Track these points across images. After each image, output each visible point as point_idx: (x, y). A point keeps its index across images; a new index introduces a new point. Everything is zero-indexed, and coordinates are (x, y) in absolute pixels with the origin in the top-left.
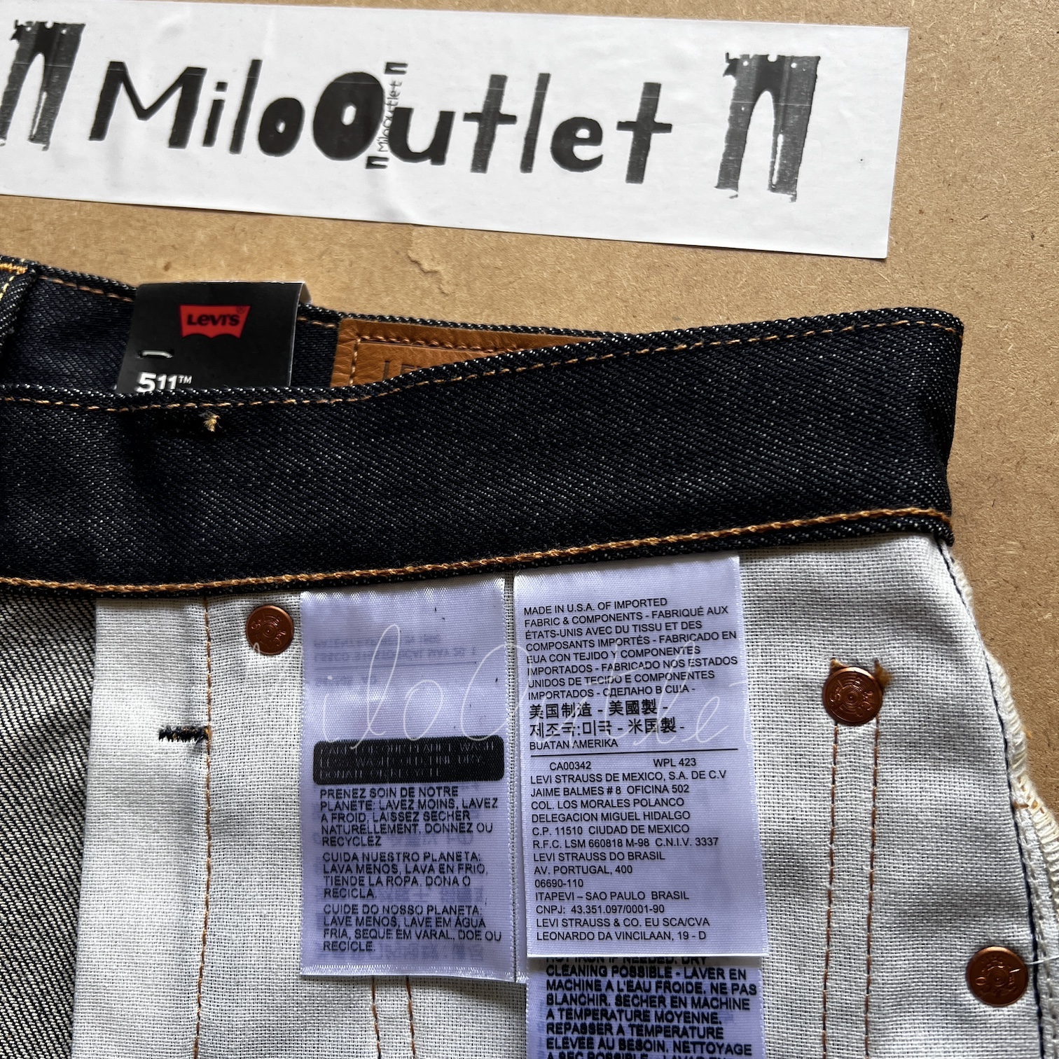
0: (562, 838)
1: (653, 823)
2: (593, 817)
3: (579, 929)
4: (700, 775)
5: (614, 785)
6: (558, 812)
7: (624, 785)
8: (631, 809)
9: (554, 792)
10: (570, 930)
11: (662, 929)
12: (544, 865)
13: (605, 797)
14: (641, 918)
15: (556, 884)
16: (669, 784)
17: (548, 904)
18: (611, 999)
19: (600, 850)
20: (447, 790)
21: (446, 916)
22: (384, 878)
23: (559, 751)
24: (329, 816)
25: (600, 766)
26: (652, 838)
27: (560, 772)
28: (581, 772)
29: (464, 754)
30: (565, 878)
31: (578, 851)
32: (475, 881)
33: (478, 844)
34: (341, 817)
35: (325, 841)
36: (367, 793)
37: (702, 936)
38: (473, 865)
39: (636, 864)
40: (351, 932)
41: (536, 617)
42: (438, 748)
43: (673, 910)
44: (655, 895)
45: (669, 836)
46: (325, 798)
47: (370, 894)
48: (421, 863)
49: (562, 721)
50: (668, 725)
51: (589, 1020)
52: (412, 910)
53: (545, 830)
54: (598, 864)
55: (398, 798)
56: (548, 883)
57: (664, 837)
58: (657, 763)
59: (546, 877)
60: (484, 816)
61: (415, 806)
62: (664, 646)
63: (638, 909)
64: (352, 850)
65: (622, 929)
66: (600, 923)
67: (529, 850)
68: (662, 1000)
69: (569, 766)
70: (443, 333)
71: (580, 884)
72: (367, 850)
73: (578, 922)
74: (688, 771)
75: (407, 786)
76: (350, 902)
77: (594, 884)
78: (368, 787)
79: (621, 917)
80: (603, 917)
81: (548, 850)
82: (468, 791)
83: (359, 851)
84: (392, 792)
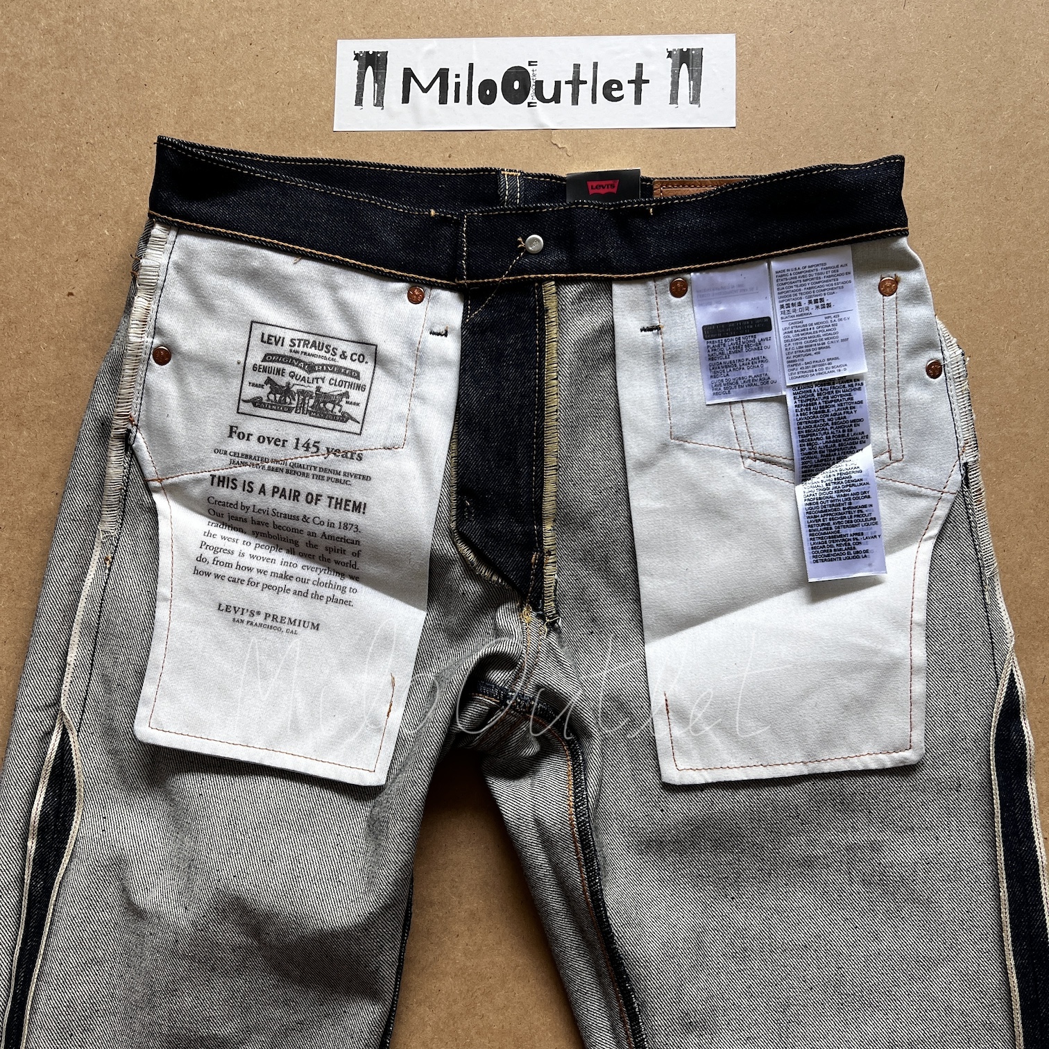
0: (795, 346)
1: (826, 337)
2: (806, 338)
3: (803, 374)
4: (841, 320)
5: (812, 327)
6: (793, 338)
7: (815, 326)
8: (818, 334)
9: (791, 332)
10: (800, 375)
11: (831, 370)
12: (789, 356)
13: (809, 331)
14: (824, 367)
15: (794, 361)
16: (831, 324)
17: (792, 368)
18: (816, 394)
19: (808, 348)
20: (752, 336)
21: (756, 378)
22: (732, 369)
23: (791, 319)
24: (710, 350)
25: (806, 322)
26: (826, 342)
27: (793, 325)
28: (800, 324)
29: (757, 324)
30: (797, 359)
31: (801, 349)
32: (765, 365)
33: (765, 353)
34: (715, 350)
35: (709, 359)
36: (723, 341)
37: (845, 370)
38: (764, 360)
39: (821, 351)
40: (722, 388)
41: (780, 274)
42: (748, 323)
43: (835, 363)
44: (828, 360)
45: (831, 340)
46: (709, 344)
47: (727, 375)
48: (745, 362)
49: (791, 308)
50: (829, 305)
51: (809, 402)
52: (743, 378)
53: (789, 344)
54: (808, 353)
55: (735, 341)
56: (791, 361)
57: (830, 341)
58: (826, 318)
59: (790, 360)
60: (766, 343)
61: (741, 343)
62: (826, 279)
63: (823, 365)
64: (720, 361)
65: (818, 372)
66: (810, 371)
67: (784, 352)
68: (832, 392)
69: (795, 323)
70: (695, 182)
71: (803, 360)
72: (725, 360)
73: (803, 372)
74: (837, 319)
75: (738, 337)
76: (721, 378)
77: (807, 359)
78: (723, 339)
79: (817, 368)
80: (811, 369)
81: (791, 351)
82: (760, 336)
83: (722, 361)
84: (732, 340)
